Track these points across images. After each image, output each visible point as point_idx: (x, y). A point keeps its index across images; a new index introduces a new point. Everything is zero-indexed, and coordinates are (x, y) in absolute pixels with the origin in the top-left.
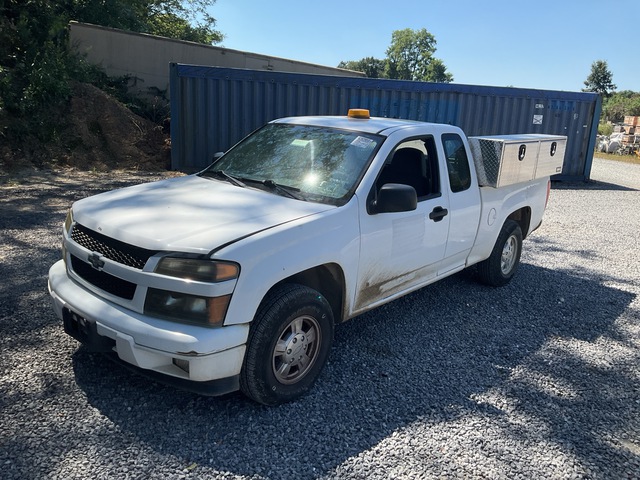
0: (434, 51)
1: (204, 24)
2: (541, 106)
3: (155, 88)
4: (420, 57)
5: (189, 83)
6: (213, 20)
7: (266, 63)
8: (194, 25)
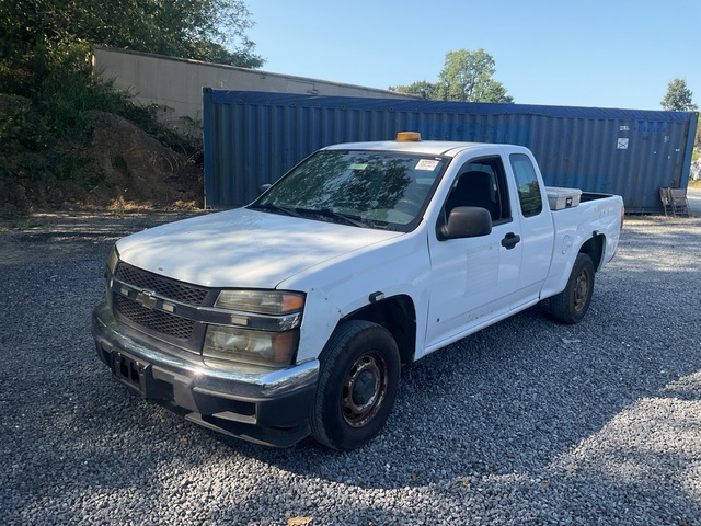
0: (492, 72)
1: (243, 48)
2: (625, 128)
3: (188, 118)
4: (476, 80)
5: (224, 109)
6: (252, 44)
7: (310, 87)
8: (231, 49)
